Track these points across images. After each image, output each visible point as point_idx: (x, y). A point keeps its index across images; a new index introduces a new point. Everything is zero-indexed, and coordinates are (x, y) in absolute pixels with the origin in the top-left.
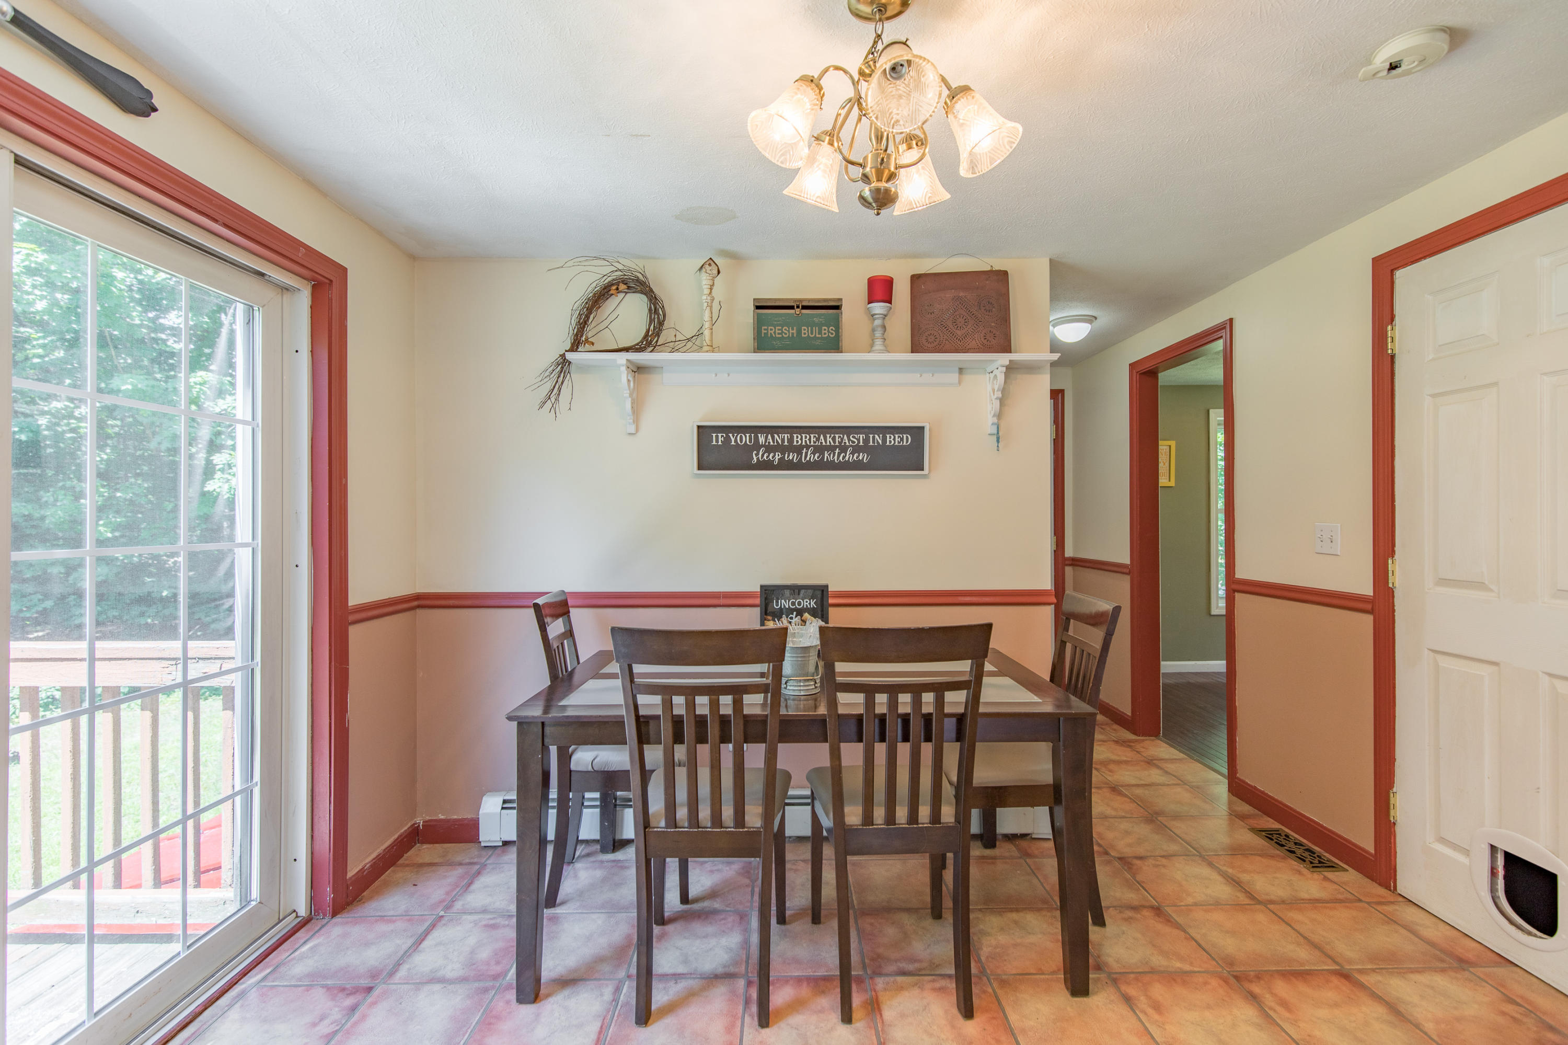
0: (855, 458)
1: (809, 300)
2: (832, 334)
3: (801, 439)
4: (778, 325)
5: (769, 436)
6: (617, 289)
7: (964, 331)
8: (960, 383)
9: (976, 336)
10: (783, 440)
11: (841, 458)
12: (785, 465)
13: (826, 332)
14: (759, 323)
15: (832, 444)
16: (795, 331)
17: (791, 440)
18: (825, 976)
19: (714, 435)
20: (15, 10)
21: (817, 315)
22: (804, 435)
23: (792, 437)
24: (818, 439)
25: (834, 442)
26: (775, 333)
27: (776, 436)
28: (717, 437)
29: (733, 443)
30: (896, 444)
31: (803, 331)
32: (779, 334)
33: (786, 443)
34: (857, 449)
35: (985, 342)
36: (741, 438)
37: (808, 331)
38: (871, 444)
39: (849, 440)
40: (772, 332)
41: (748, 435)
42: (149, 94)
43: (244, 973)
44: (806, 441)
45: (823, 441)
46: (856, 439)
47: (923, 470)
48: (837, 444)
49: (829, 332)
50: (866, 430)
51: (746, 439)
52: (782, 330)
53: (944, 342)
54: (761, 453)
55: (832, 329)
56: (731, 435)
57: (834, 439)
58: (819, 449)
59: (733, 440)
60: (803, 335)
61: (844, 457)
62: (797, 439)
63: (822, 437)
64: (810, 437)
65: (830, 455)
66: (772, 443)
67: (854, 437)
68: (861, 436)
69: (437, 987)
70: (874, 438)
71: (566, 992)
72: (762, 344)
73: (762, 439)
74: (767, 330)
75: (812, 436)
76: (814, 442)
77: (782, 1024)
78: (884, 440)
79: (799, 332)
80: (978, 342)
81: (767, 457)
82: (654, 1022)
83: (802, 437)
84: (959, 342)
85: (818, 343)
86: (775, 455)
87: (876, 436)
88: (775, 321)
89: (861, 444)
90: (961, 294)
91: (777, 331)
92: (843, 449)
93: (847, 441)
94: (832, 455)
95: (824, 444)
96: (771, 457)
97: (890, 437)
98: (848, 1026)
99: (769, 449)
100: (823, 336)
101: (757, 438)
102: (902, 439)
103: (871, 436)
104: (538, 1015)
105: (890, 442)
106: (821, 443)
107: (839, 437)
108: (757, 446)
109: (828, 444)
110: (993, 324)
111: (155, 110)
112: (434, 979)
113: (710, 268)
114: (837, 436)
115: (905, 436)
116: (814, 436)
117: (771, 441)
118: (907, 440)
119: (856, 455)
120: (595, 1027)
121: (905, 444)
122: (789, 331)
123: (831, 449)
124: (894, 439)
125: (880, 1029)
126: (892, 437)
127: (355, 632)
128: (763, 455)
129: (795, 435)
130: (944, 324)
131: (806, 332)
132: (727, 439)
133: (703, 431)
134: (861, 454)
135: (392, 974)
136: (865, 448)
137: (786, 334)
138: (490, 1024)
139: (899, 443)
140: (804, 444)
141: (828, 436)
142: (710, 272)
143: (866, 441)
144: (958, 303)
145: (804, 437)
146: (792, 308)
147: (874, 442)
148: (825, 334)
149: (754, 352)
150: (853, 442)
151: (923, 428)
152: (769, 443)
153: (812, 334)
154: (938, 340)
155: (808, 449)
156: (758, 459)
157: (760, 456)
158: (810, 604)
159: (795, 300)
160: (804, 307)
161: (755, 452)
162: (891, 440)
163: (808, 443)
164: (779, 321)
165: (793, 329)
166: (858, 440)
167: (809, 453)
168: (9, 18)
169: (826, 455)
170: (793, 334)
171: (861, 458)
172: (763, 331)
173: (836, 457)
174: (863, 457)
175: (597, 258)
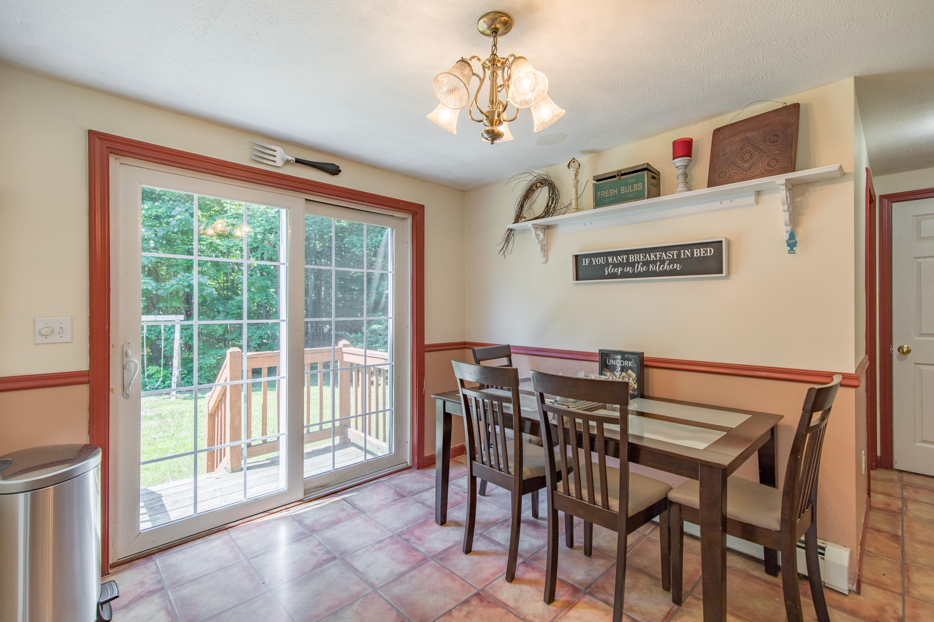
0: (671, 267)
1: (625, 169)
2: (640, 188)
3: (634, 258)
4: (607, 189)
5: (615, 258)
6: (536, 186)
7: (750, 163)
8: (757, 202)
9: (760, 165)
10: (623, 259)
11: (661, 268)
12: (625, 275)
13: (636, 187)
14: (597, 189)
15: (655, 259)
16: (617, 191)
17: (628, 259)
18: (563, 580)
19: (584, 260)
20: (296, 158)
21: (632, 178)
22: (636, 255)
23: (628, 257)
24: (645, 257)
25: (656, 258)
26: (605, 194)
27: (619, 257)
28: (585, 261)
29: (594, 264)
30: (702, 255)
31: (622, 190)
32: (607, 195)
33: (625, 261)
34: (672, 261)
35: (768, 168)
36: (598, 260)
37: (625, 189)
38: (682, 257)
39: (666, 255)
40: (603, 194)
41: (602, 258)
42: (338, 167)
43: (382, 477)
44: (637, 259)
45: (649, 258)
46: (672, 254)
47: (722, 273)
48: (658, 259)
49: (638, 187)
50: (678, 248)
51: (601, 260)
52: (609, 192)
53: (733, 175)
54: (610, 269)
55: (640, 185)
56: (593, 259)
57: (656, 256)
58: (646, 263)
59: (594, 261)
60: (622, 193)
61: (663, 268)
62: (632, 258)
63: (647, 255)
64: (640, 256)
65: (653, 267)
66: (616, 262)
67: (669, 253)
68: (675, 252)
69: (421, 505)
70: (684, 252)
71: (454, 528)
72: (599, 202)
73: (610, 260)
74: (600, 194)
75: (641, 255)
76: (643, 259)
77: (518, 586)
78: (692, 253)
79: (619, 191)
80: (762, 169)
81: (614, 271)
82: (471, 555)
83: (634, 256)
84: (745, 173)
85: (631, 195)
86: (618, 269)
87: (686, 251)
88: (605, 187)
89: (675, 257)
90: (749, 135)
91: (606, 193)
92: (662, 262)
93: (665, 256)
94: (655, 267)
95: (649, 259)
96: (616, 270)
97: (697, 251)
98: (546, 605)
99: (615, 265)
100: (635, 190)
101: (607, 260)
102: (706, 252)
103: (682, 251)
104: (438, 530)
105: (697, 254)
106: (647, 259)
107: (659, 254)
108: (608, 264)
109: (652, 259)
110: (777, 152)
111: (340, 171)
112: (423, 503)
113: (574, 164)
114: (658, 253)
115: (708, 249)
116: (643, 255)
117: (616, 260)
118: (710, 251)
119: (671, 266)
120: (449, 544)
121: (709, 255)
122: (613, 192)
123: (654, 262)
124: (700, 252)
125: (560, 616)
126: (699, 251)
127: (428, 356)
128: (611, 270)
129: (630, 256)
130: (733, 162)
131: (624, 190)
132: (591, 262)
133: (577, 258)
134: (675, 264)
135: (414, 495)
136: (678, 260)
137: (611, 194)
138: (422, 525)
139: (704, 254)
140: (636, 260)
141: (652, 254)
142: (574, 166)
143: (679, 255)
144: (746, 142)
145: (636, 256)
146: (615, 177)
147: (684, 255)
148: (636, 189)
149: (594, 208)
150: (669, 257)
151: (721, 242)
152: (615, 262)
153: (627, 190)
154: (727, 175)
155: (638, 264)
156: (608, 272)
157: (609, 270)
158: (628, 364)
159: (617, 171)
160: (622, 175)
161: (607, 268)
162: (697, 253)
163: (639, 260)
164: (607, 187)
165: (615, 190)
166: (673, 255)
167: (639, 266)
168: (294, 161)
169: (651, 267)
170: (616, 193)
171: (675, 267)
172: (599, 195)
173: (657, 268)
174: (677, 267)
175: (525, 173)
